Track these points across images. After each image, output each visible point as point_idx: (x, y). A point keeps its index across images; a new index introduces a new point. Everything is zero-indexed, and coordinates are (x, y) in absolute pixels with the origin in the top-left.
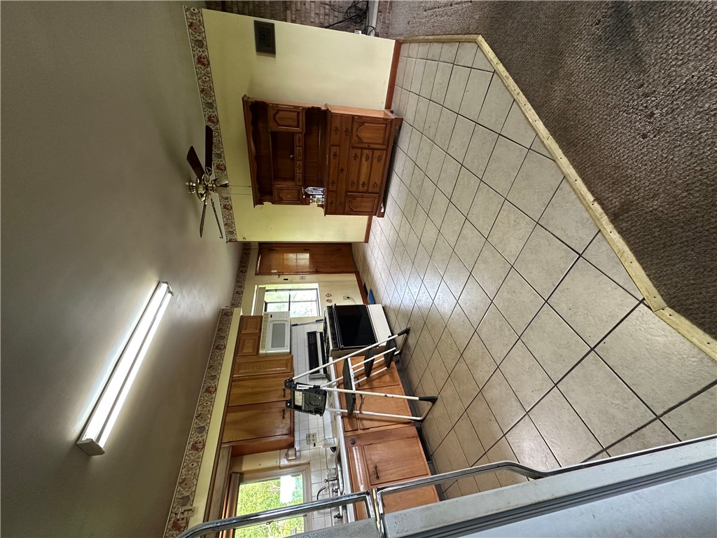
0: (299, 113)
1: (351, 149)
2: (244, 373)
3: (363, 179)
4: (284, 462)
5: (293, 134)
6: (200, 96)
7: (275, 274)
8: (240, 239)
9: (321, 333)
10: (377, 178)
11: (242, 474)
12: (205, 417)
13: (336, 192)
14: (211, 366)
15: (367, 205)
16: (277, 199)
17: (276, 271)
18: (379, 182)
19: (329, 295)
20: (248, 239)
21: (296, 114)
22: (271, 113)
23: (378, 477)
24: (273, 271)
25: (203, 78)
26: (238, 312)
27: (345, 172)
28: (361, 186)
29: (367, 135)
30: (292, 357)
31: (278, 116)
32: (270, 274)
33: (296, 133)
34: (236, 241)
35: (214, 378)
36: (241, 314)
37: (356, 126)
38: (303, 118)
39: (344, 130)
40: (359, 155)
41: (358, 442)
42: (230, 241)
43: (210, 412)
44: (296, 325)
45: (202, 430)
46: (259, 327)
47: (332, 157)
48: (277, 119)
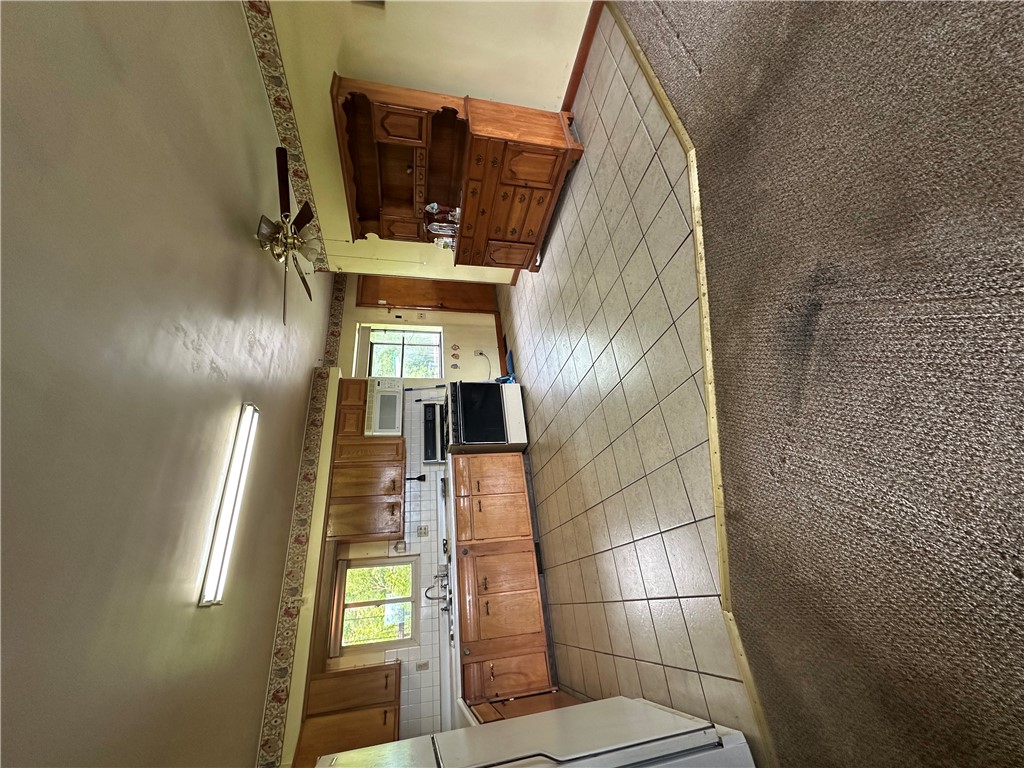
0: (421, 119)
1: (499, 185)
2: (348, 458)
3: (513, 224)
4: (393, 553)
5: (412, 149)
6: (259, 65)
7: (383, 306)
8: (333, 268)
9: (441, 406)
10: (534, 224)
11: (349, 561)
12: (306, 508)
13: (472, 238)
14: (308, 448)
15: (518, 258)
16: (386, 233)
17: (385, 302)
18: (536, 230)
19: (455, 347)
20: (344, 270)
21: (417, 120)
22: (377, 116)
23: (486, 588)
24: (381, 302)
25: (262, 35)
26: (336, 374)
27: (487, 216)
28: (509, 233)
29: (525, 169)
30: (404, 442)
31: (388, 121)
32: (377, 305)
33: (416, 147)
34: (328, 271)
35: (312, 463)
36: (340, 376)
37: (509, 156)
38: (427, 125)
39: (491, 159)
40: (511, 194)
41: (471, 553)
42: (320, 270)
43: (311, 504)
44: (411, 389)
45: (305, 522)
46: (363, 398)
47: (469, 194)
48: (386, 125)
